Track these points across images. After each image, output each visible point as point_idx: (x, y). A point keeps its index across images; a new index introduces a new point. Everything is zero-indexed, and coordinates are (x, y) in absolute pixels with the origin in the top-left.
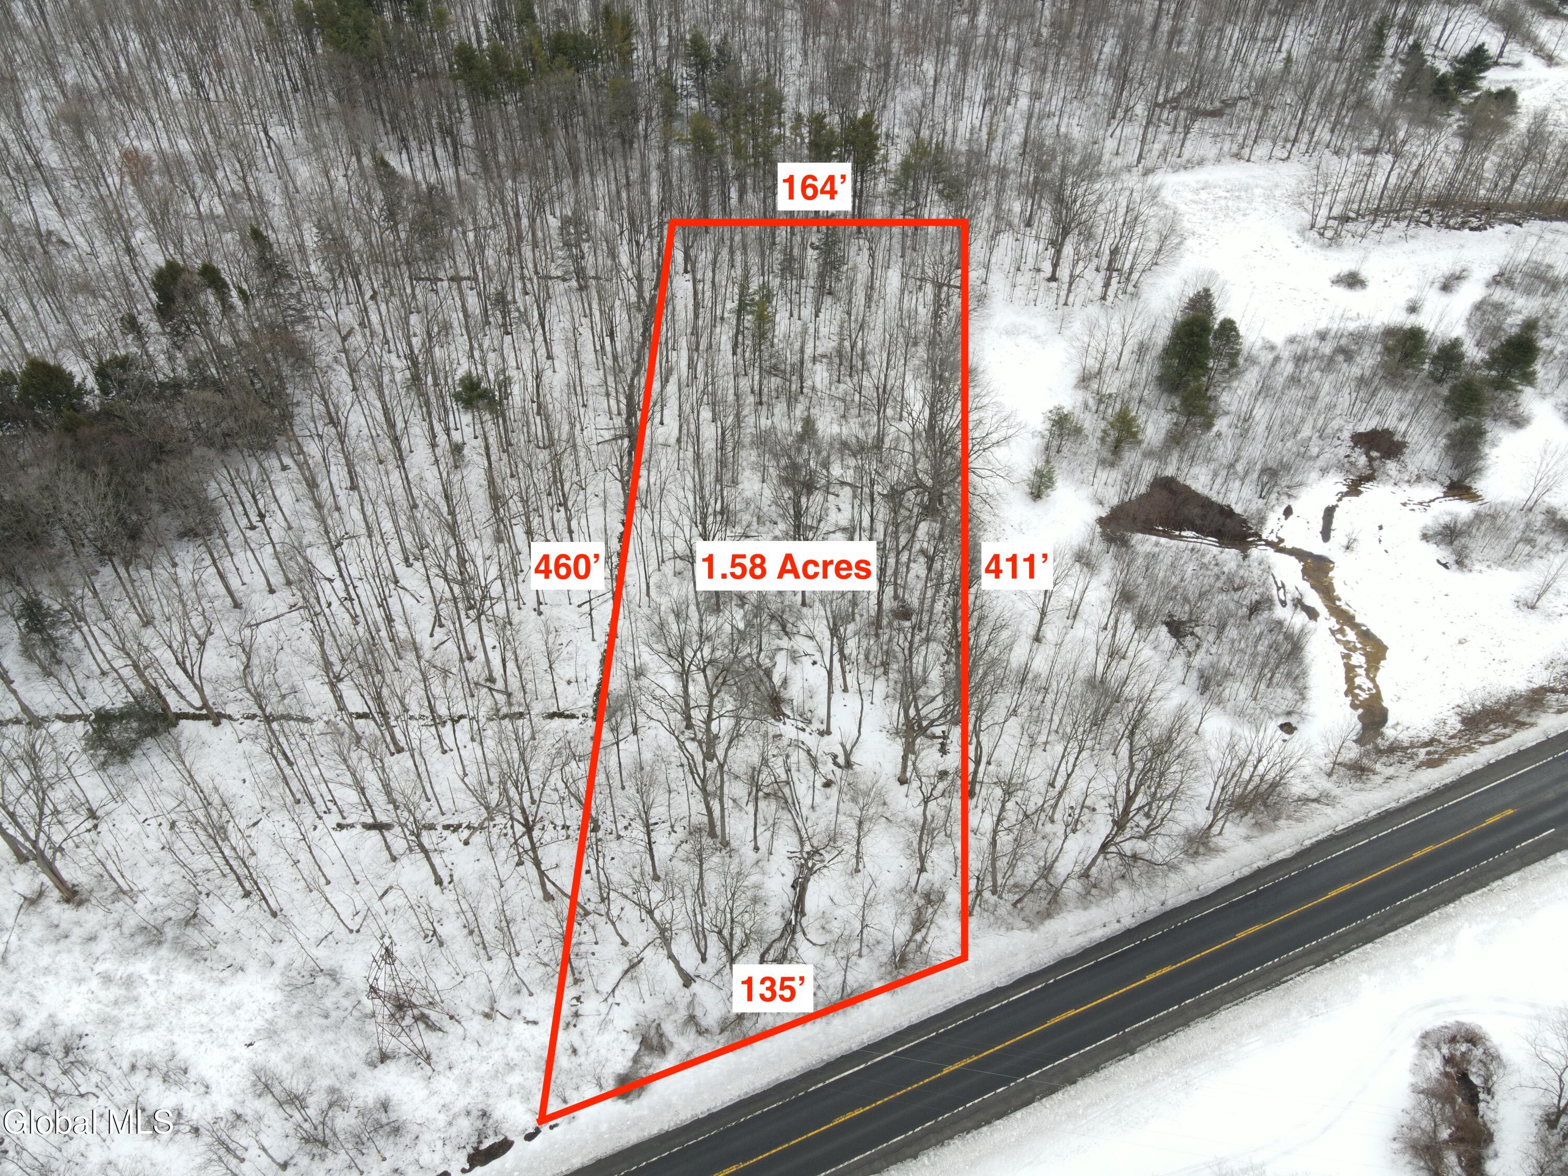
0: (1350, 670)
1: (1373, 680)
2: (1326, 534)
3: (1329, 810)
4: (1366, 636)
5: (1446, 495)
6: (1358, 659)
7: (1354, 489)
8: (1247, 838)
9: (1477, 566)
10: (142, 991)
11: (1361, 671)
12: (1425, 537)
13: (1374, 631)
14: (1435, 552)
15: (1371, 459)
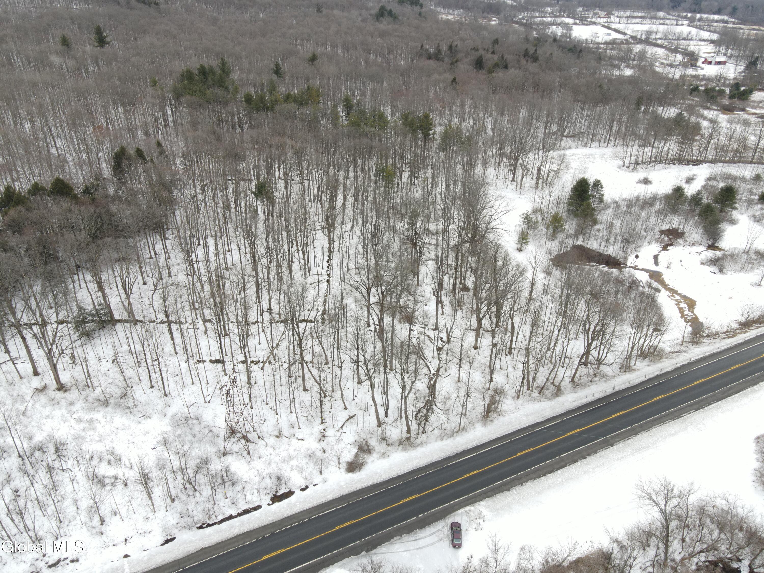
0: (681, 309)
1: (692, 312)
2: (656, 263)
3: (686, 354)
4: (685, 298)
5: (707, 249)
6: (683, 305)
7: (665, 248)
8: (649, 365)
9: (729, 273)
10: (98, 426)
11: (687, 309)
12: (702, 264)
13: (688, 295)
14: (709, 269)
15: (670, 239)
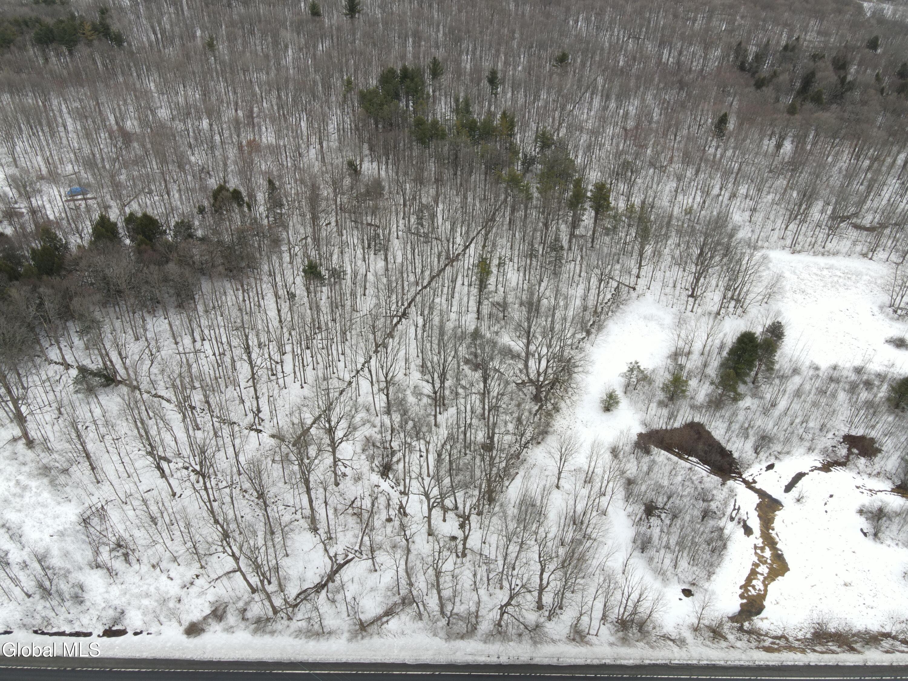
0: (753, 574)
1: (766, 586)
2: (788, 488)
3: (676, 649)
4: (778, 557)
5: (893, 490)
6: (763, 569)
7: (826, 467)
8: (611, 644)
9: (889, 542)
10: (27, 494)
11: (761, 578)
12: (861, 512)
13: (786, 556)
14: (863, 523)
15: (850, 452)
